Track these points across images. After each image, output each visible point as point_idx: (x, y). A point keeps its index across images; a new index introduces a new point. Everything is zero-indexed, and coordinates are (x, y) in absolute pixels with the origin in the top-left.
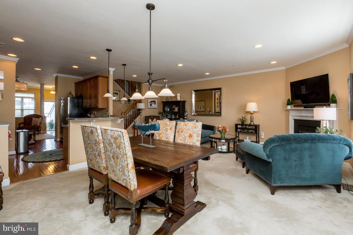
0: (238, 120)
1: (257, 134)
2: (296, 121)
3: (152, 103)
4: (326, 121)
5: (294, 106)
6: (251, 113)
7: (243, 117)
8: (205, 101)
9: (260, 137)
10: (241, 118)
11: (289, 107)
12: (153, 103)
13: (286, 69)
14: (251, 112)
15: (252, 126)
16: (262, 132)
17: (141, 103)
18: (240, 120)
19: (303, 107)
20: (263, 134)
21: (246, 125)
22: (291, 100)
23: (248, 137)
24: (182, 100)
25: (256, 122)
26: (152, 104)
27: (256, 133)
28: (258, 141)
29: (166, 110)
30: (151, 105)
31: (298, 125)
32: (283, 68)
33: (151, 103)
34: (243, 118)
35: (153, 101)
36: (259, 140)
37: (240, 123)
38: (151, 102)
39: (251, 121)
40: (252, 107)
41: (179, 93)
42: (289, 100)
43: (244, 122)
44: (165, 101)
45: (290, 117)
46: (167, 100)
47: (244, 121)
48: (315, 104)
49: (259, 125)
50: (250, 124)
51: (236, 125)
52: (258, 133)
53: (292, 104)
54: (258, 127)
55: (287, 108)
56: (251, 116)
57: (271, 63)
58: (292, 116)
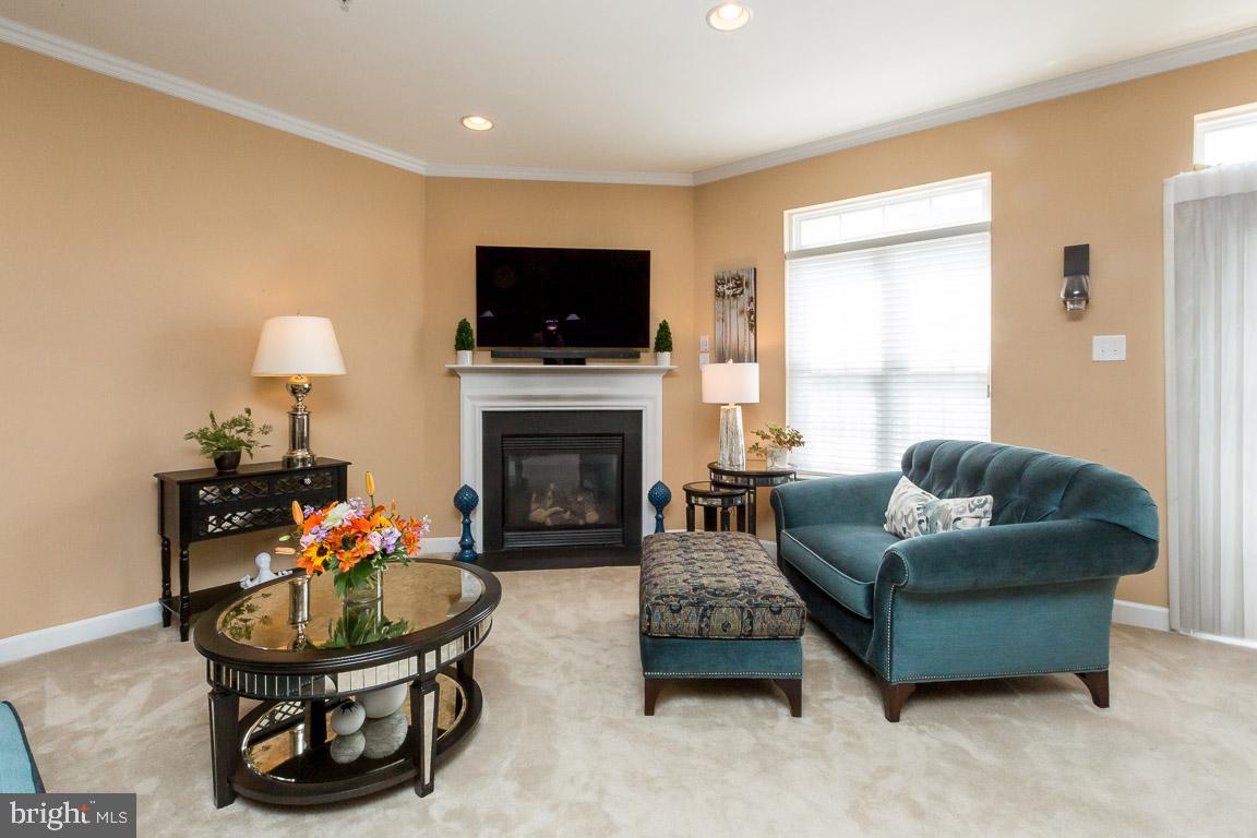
2: (490, 418)
5: (493, 354)
6: (293, 389)
7: (228, 420)
11: (466, 358)
13: (428, 177)
18: (197, 448)
19: (541, 360)
31: (504, 436)
39: (298, 439)
42: (463, 328)
45: (466, 403)
47: (234, 445)
53: (481, 345)
55: (454, 360)
56: (297, 410)
57: (466, 122)
58: (472, 398)
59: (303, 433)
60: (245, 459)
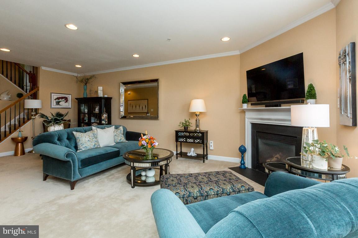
0: (179, 126)
1: (204, 145)
2: (254, 125)
3: (60, 100)
4: (313, 129)
5: (252, 104)
6: (196, 115)
7: (187, 120)
8: (148, 99)
9: (208, 149)
10: (184, 122)
11: (245, 106)
12: (63, 100)
13: (241, 54)
14: (196, 113)
15: (198, 133)
16: (211, 142)
17: (35, 99)
18: (181, 125)
19: (264, 106)
20: (212, 144)
21: (190, 132)
22: (247, 95)
23: (193, 149)
24: (106, 96)
25: (203, 128)
26: (60, 102)
27: (203, 143)
28: (205, 154)
29: (82, 111)
30: (58, 103)
31: (257, 132)
32: (237, 53)
33: (57, 100)
34: (186, 122)
35: (62, 98)
36: (207, 152)
37: (183, 128)
38: (58, 98)
39: (197, 126)
40: (198, 106)
41: (101, 86)
42: (245, 96)
43: (188, 128)
44: (82, 97)
45: (246, 120)
46: (85, 96)
47: (187, 126)
48: (281, 100)
49: (207, 132)
50: (195, 130)
51: (177, 132)
52: (205, 143)
53: (249, 102)
54: (205, 135)
55: (242, 107)
56: (197, 119)
57: (222, 40)
58: (248, 118)
59: (197, 124)
60: (189, 129)
